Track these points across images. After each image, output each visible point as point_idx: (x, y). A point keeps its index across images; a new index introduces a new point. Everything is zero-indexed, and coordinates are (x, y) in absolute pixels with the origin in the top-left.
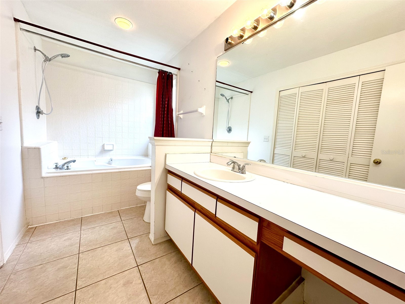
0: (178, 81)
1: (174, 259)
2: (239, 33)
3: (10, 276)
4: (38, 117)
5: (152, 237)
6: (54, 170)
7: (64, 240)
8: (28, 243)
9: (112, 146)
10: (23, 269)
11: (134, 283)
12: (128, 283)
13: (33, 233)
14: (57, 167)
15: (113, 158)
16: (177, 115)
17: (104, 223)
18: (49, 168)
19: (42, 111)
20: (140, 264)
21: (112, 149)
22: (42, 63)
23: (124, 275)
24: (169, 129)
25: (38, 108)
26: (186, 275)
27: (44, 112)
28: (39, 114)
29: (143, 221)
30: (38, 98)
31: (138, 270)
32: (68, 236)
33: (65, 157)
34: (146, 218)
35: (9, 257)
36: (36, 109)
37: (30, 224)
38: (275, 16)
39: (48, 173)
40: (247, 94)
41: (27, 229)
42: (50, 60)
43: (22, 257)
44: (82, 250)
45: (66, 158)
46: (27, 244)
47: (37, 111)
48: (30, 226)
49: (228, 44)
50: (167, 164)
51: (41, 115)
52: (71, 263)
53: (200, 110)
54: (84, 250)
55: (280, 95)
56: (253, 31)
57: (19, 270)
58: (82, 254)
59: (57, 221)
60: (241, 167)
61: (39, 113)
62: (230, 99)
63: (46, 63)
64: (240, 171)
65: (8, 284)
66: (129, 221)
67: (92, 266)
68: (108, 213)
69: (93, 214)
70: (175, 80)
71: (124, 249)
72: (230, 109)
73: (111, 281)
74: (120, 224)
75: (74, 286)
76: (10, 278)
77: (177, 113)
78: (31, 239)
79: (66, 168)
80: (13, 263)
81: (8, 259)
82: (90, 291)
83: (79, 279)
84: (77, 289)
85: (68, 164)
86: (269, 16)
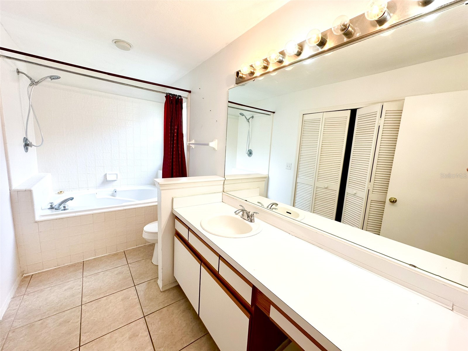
0: (189, 105)
1: (182, 308)
2: (250, 70)
3: (8, 334)
4: (27, 150)
5: (160, 283)
6: (50, 212)
7: (65, 290)
8: (24, 294)
9: (116, 175)
10: (21, 326)
11: (140, 335)
12: (134, 336)
13: (29, 282)
14: (52, 208)
15: (117, 190)
16: (188, 145)
17: (108, 268)
18: (43, 208)
19: (31, 143)
20: (147, 315)
21: (116, 179)
22: (28, 88)
23: (130, 327)
24: (180, 160)
25: (26, 140)
26: (194, 324)
27: (33, 144)
28: (27, 147)
29: (152, 264)
30: (25, 129)
31: (145, 321)
32: (69, 285)
33: (60, 191)
34: (154, 261)
35: (5, 312)
36: (24, 141)
37: (25, 272)
38: (284, 60)
39: (42, 216)
40: (269, 115)
41: (22, 278)
42: (37, 83)
43: (19, 312)
44: (84, 301)
45: (62, 192)
46: (23, 296)
47: (25, 144)
48: (26, 274)
49: (239, 78)
50: (174, 208)
51: (29, 148)
52: (73, 317)
53: (212, 144)
54: (87, 301)
55: (304, 119)
56: (263, 71)
57: (18, 327)
58: (85, 305)
59: (55, 267)
60: (250, 214)
61: (27, 145)
62: (250, 118)
63: (33, 86)
64: (249, 218)
65: (8, 343)
66: (135, 264)
67: (96, 319)
68: (113, 255)
69: (95, 257)
70: (186, 103)
71: (130, 298)
72: (250, 130)
73: (116, 335)
74: (126, 268)
75: (78, 341)
76: (9, 336)
77: (188, 143)
78: (28, 290)
79: (63, 208)
80: (9, 319)
81: (4, 314)
82: (94, 347)
83: (83, 334)
84: (81, 345)
85: (64, 204)
86: (278, 60)
